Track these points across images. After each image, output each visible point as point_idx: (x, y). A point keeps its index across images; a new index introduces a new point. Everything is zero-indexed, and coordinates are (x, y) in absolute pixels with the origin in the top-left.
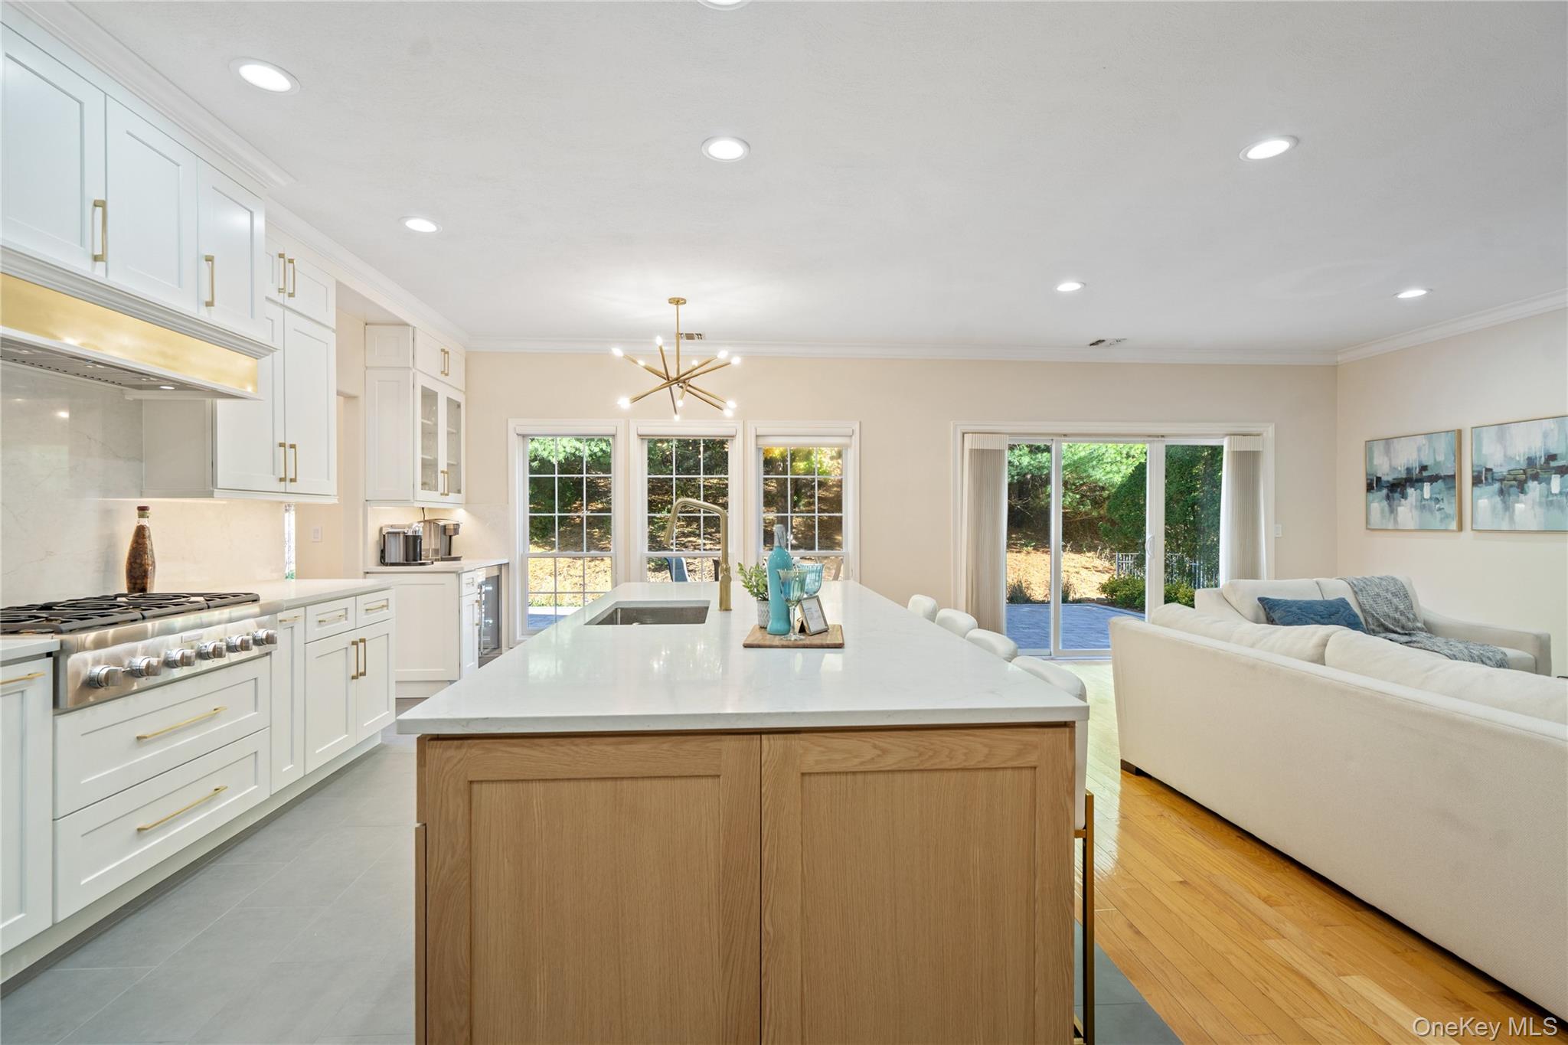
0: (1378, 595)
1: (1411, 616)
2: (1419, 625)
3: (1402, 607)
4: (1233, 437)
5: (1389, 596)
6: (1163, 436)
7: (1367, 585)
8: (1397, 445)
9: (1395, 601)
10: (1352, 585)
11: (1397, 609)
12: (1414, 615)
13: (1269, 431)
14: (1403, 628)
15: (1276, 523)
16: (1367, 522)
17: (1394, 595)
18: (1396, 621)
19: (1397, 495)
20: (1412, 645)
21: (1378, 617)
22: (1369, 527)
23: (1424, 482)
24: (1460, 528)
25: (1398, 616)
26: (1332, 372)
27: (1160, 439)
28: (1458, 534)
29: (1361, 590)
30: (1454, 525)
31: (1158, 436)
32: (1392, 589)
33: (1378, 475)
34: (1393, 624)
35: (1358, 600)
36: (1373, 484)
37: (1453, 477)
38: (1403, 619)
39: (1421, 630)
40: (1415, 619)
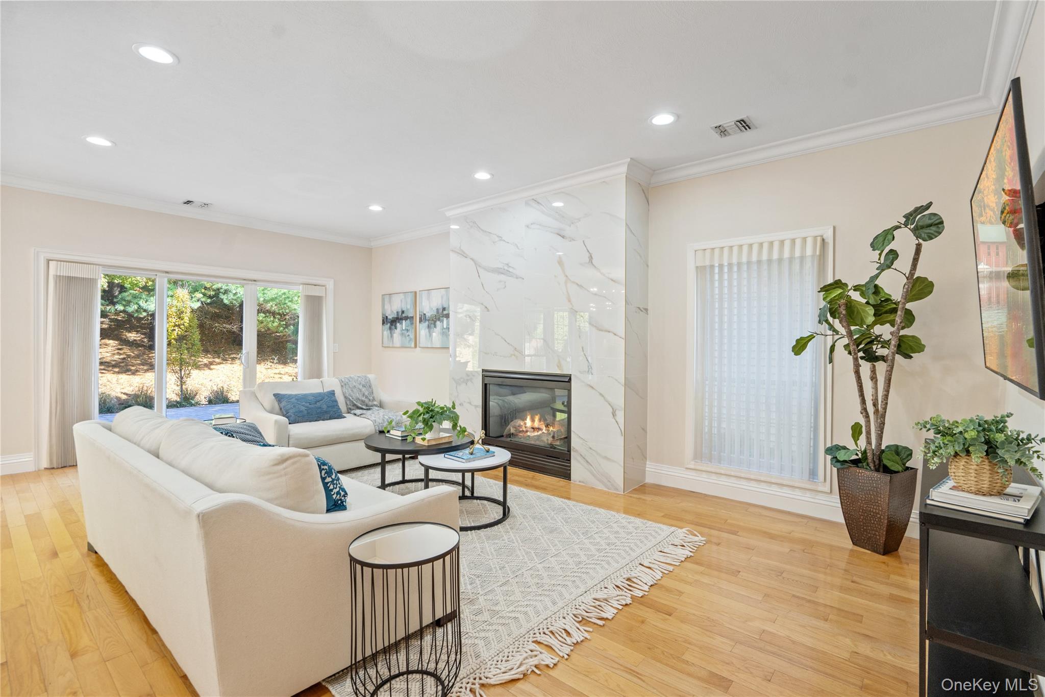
0: (355, 387)
1: (371, 398)
2: (375, 403)
3: (366, 393)
4: (305, 286)
5: (361, 387)
6: (255, 281)
7: (350, 381)
8: (394, 298)
9: (364, 389)
10: (341, 381)
11: (364, 395)
12: (373, 397)
13: (330, 285)
14: (367, 406)
15: (334, 343)
16: (382, 343)
17: (364, 386)
18: (363, 402)
19: (393, 327)
20: (361, 416)
21: (353, 400)
22: (384, 345)
23: (403, 320)
24: (416, 346)
25: (364, 399)
26: (369, 251)
27: (253, 282)
28: (413, 349)
29: (346, 385)
30: (413, 345)
31: (251, 280)
32: (363, 383)
33: (387, 315)
34: (361, 404)
35: (342, 391)
36: (385, 320)
37: (413, 317)
38: (367, 400)
39: (376, 406)
40: (374, 400)
